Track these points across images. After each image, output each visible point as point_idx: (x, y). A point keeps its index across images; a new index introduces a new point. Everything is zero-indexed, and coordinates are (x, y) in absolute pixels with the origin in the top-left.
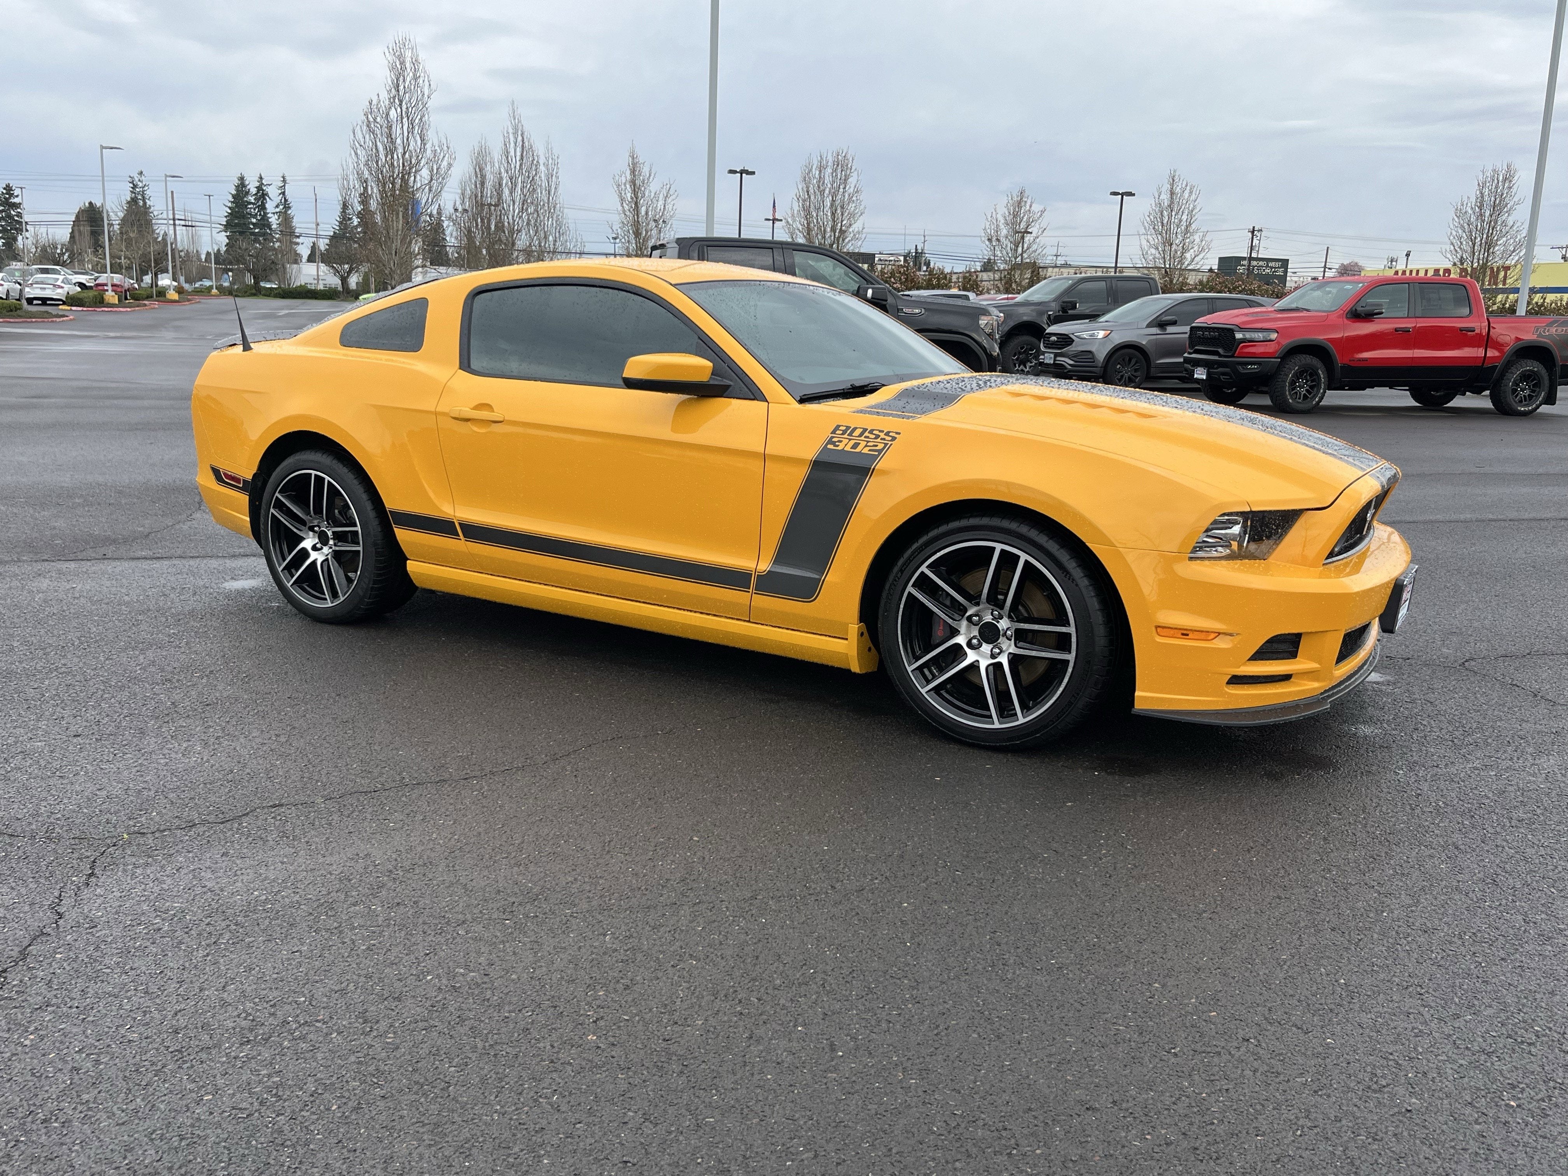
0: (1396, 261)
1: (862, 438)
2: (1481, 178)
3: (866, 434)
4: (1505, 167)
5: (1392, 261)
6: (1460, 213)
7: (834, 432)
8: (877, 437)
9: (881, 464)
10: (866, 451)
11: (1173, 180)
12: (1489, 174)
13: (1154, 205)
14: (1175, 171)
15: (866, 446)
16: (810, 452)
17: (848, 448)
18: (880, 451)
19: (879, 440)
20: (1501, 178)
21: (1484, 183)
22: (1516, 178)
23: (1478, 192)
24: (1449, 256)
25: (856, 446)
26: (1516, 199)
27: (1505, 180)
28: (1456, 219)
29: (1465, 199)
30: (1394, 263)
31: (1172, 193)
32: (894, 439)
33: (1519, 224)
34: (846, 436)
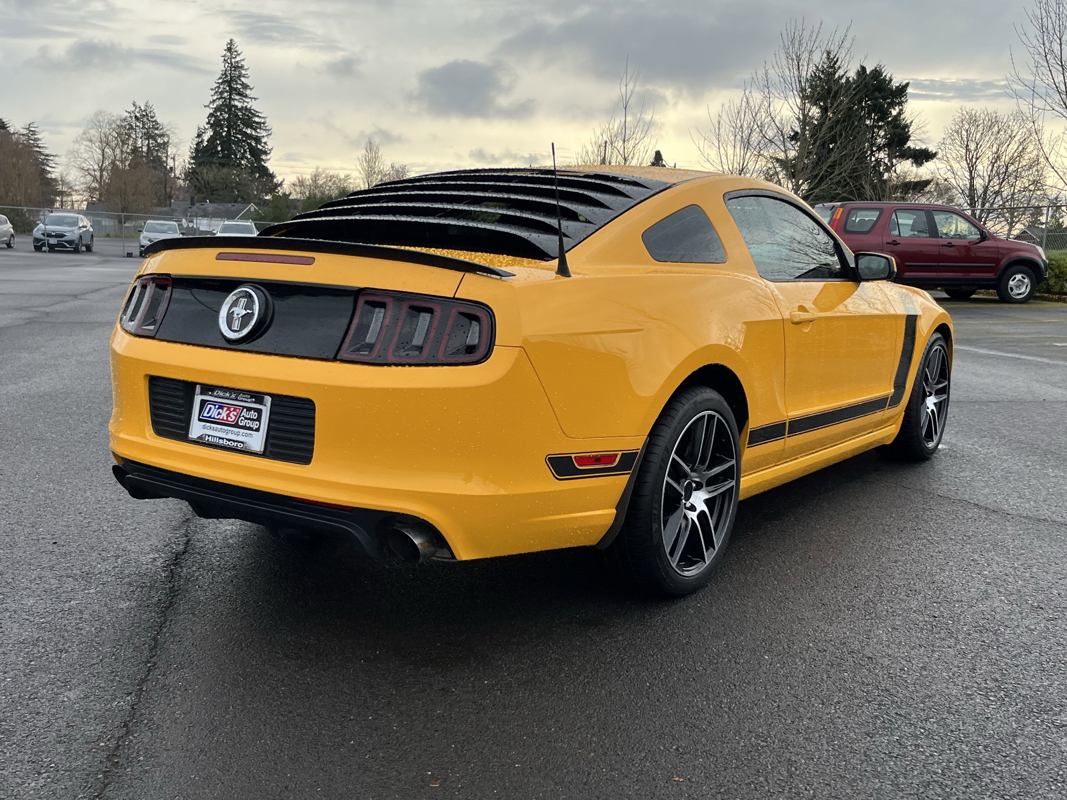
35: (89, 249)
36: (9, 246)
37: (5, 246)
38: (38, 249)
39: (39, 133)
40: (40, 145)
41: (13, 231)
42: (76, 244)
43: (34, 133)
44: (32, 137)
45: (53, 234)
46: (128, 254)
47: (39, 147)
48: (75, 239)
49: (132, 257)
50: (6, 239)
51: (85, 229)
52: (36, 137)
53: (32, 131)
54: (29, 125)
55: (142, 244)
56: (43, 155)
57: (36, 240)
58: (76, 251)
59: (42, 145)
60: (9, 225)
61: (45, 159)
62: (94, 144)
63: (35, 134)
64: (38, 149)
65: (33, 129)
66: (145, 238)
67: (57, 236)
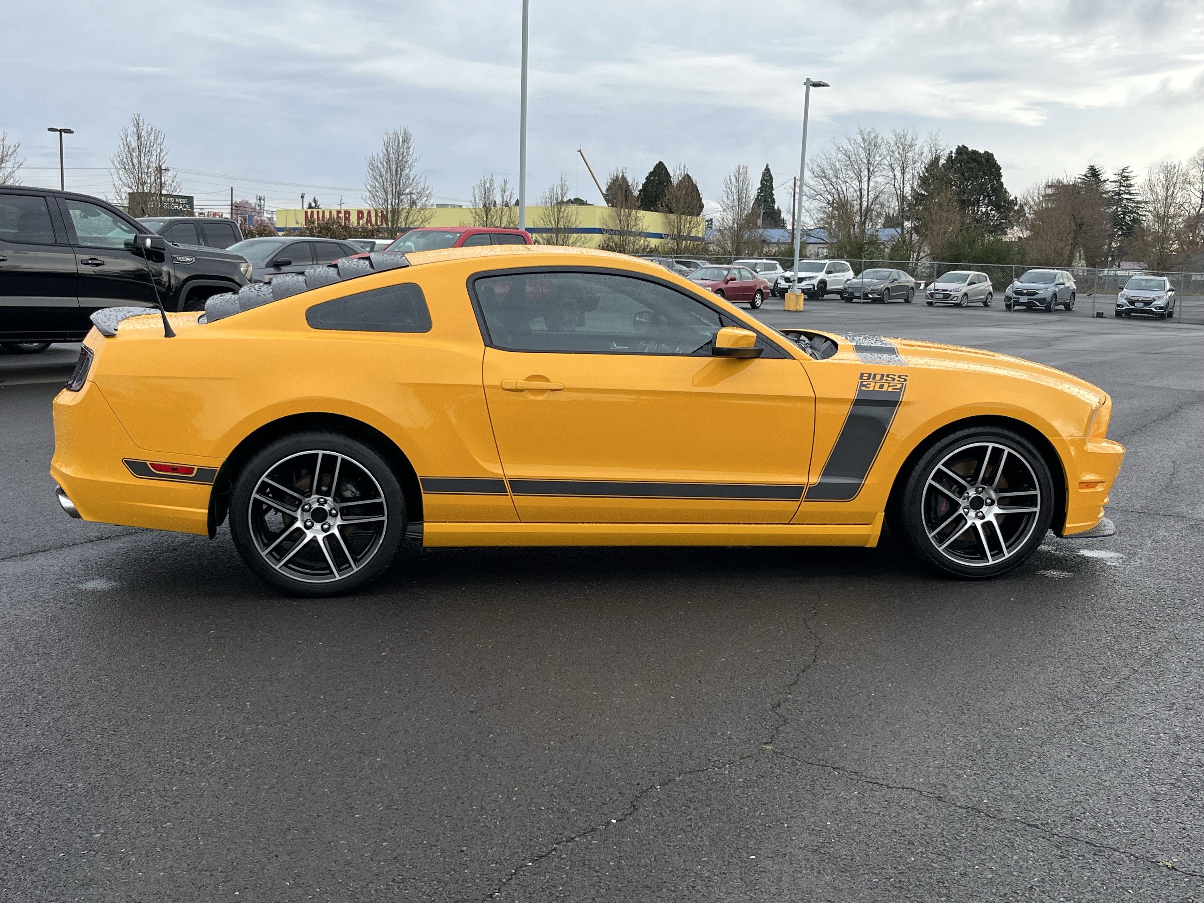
0: (264, 200)
1: (883, 381)
2: (385, 139)
3: (885, 378)
4: (402, 131)
5: (260, 200)
6: (373, 167)
7: (861, 378)
8: (894, 379)
9: (906, 397)
10: (890, 389)
11: (138, 124)
12: (391, 135)
13: (122, 146)
14: (139, 116)
15: (889, 386)
16: (852, 394)
17: (877, 389)
18: (901, 389)
19: (896, 381)
20: (401, 141)
21: (389, 143)
22: (412, 141)
23: (385, 151)
24: (369, 202)
25: (881, 386)
26: (413, 158)
27: (404, 141)
28: (371, 171)
29: (375, 155)
30: (262, 201)
31: (139, 137)
32: (906, 380)
33: (417, 178)
34: (871, 380)
35: (1068, 308)
36: (986, 304)
37: (982, 305)
38: (1009, 307)
39: (1133, 178)
40: (1131, 192)
41: (991, 289)
42: (1048, 302)
43: (1127, 178)
44: (1124, 184)
45: (1025, 292)
46: (1098, 313)
47: (1131, 194)
48: (1047, 297)
49: (1102, 317)
50: (983, 297)
51: (1063, 287)
52: (1128, 182)
53: (1125, 177)
54: (1123, 170)
55: (1118, 303)
56: (1134, 202)
57: (1008, 298)
58: (1048, 310)
59: (1133, 192)
60: (989, 282)
61: (1135, 206)
62: (1193, 186)
63: (1127, 180)
64: (1128, 196)
65: (1126, 174)
66: (1122, 296)
67: (1028, 294)
